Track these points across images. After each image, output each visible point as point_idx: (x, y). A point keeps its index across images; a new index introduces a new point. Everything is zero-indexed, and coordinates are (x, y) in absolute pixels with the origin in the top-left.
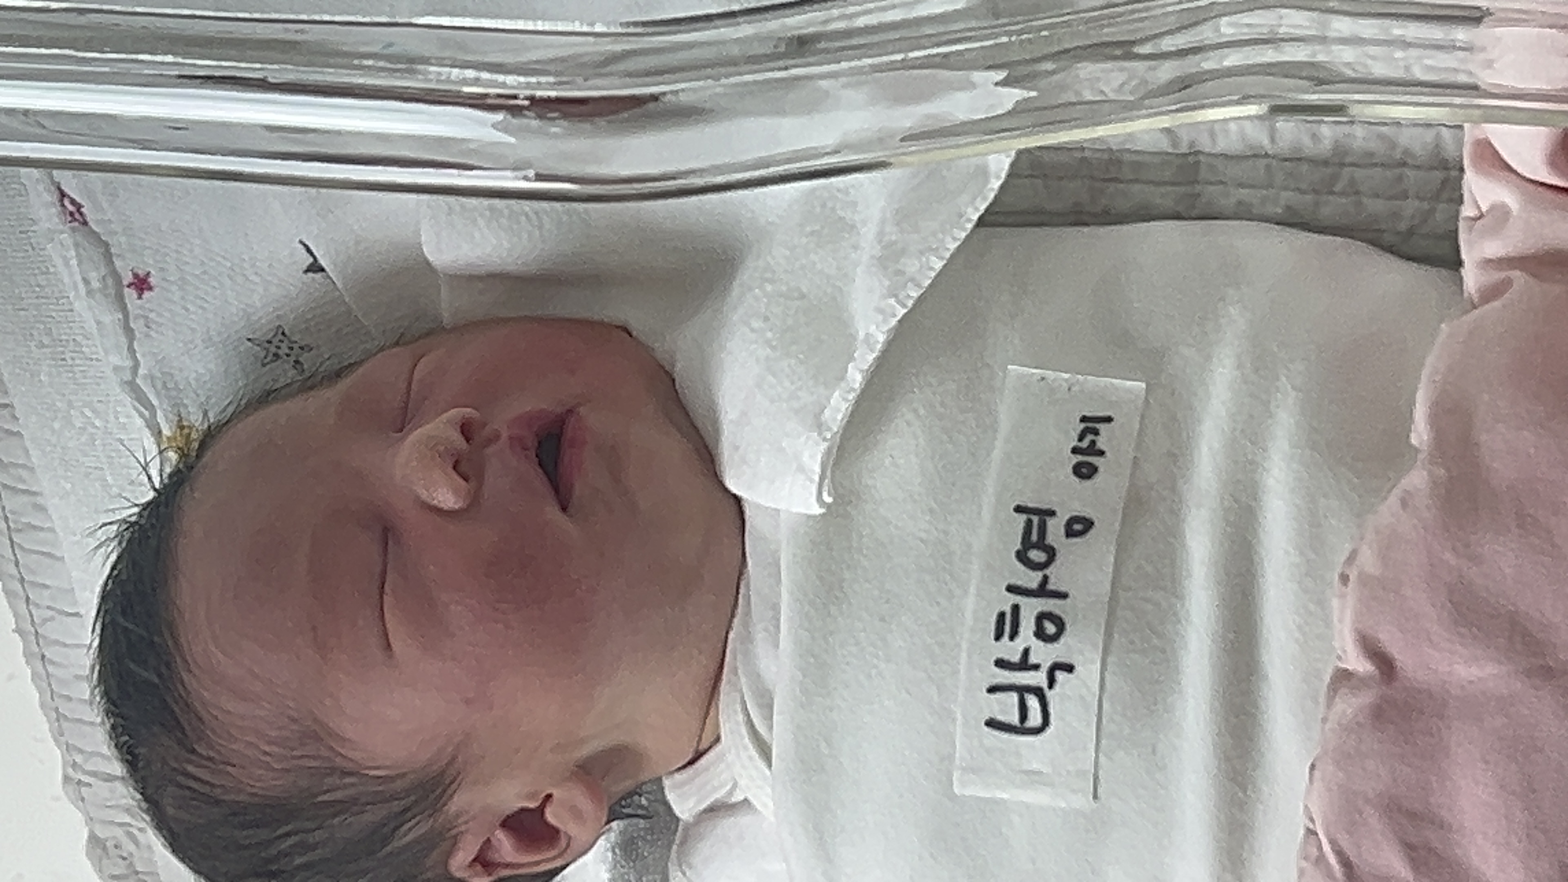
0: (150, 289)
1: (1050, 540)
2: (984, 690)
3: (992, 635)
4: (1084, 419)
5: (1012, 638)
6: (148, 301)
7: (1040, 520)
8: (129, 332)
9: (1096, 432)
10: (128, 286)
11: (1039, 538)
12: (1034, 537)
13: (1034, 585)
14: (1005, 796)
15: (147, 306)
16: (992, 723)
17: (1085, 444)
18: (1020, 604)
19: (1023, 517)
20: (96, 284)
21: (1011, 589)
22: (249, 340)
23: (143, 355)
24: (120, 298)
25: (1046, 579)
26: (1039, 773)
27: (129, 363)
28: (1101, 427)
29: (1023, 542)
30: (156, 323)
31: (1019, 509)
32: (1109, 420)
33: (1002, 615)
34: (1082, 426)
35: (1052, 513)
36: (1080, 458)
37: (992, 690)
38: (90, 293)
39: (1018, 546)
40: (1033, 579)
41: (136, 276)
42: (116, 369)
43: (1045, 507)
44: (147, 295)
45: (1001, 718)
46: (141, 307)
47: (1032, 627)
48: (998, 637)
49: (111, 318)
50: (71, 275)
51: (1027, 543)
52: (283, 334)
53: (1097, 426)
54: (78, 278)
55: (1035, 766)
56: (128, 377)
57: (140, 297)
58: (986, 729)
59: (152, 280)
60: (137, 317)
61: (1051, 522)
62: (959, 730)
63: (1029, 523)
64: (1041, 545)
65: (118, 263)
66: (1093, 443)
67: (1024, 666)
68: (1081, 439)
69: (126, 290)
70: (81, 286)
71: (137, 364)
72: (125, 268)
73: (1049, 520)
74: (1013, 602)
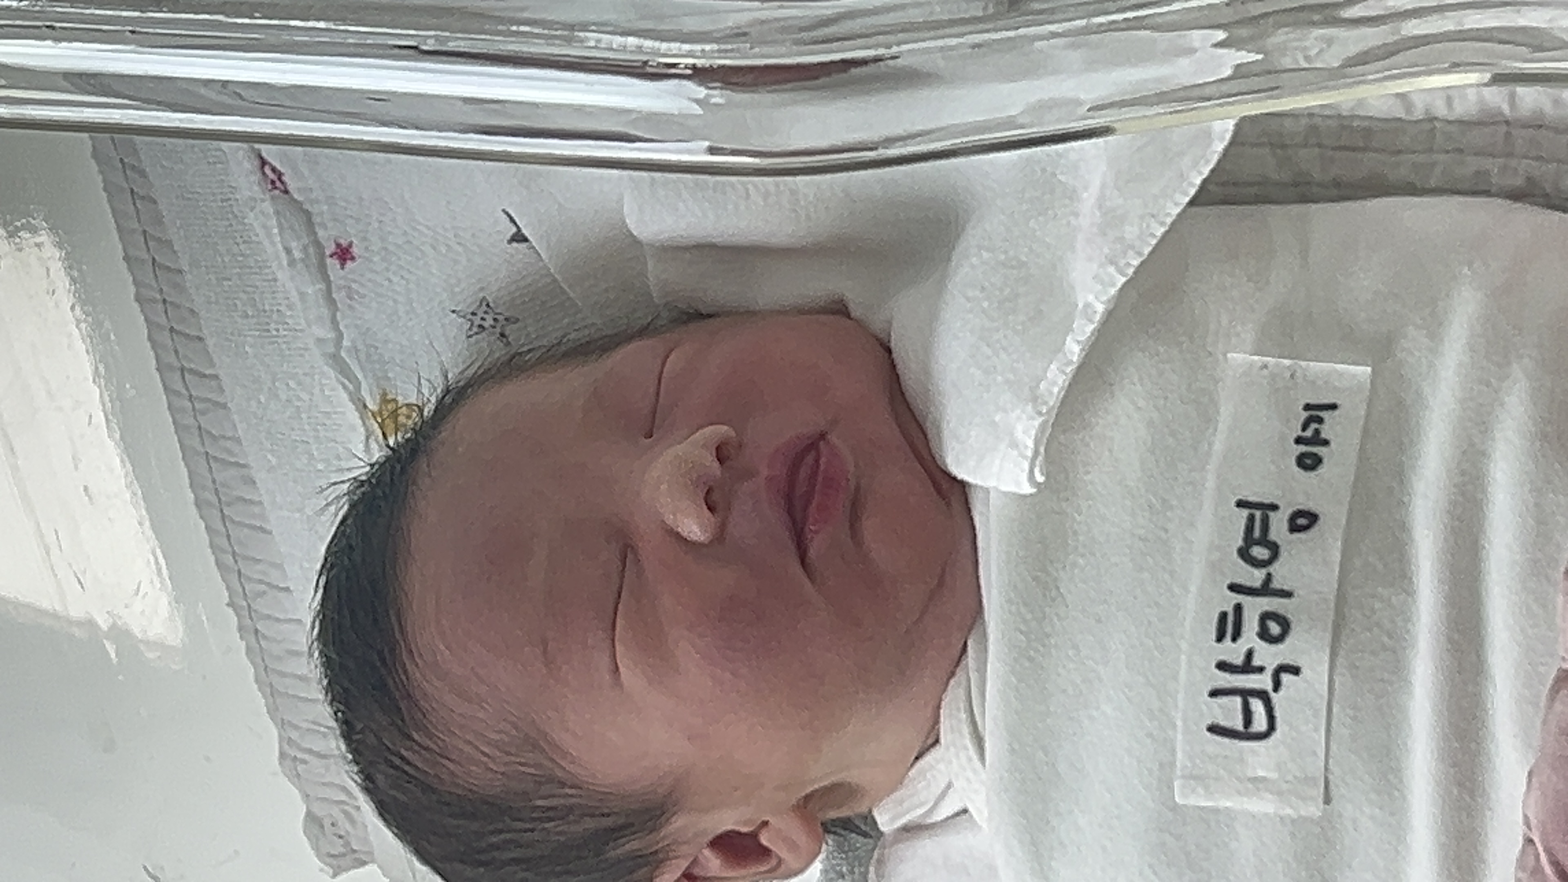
0: (353, 259)
1: (1273, 536)
2: (1206, 695)
3: (1214, 636)
4: (1308, 407)
5: (1234, 639)
6: (352, 271)
7: (1263, 514)
8: (332, 303)
9: (1320, 420)
10: (331, 256)
11: (1262, 534)
12: (1257, 533)
13: (1257, 584)
14: (1229, 805)
15: (350, 276)
16: (1214, 729)
17: (1309, 433)
18: (1243, 603)
19: (1245, 513)
20: (297, 254)
21: (1233, 588)
22: (453, 312)
23: (346, 326)
24: (322, 268)
25: (1269, 575)
26: (1264, 779)
27: (331, 335)
28: (1326, 415)
29: (1245, 539)
30: (358, 293)
31: (1241, 504)
32: (1334, 407)
33: (1223, 616)
34: (1306, 414)
35: (1274, 507)
36: (1304, 448)
37: (1214, 693)
38: (292, 263)
39: (1240, 543)
40: (1254, 578)
41: (338, 245)
42: (320, 341)
43: (1267, 501)
44: (349, 264)
45: (1223, 723)
46: (344, 278)
47: (1256, 627)
48: (1220, 638)
49: (314, 289)
50: (273, 243)
51: (1249, 540)
52: (488, 305)
53: (1323, 414)
54: (280, 247)
55: (1261, 773)
56: (332, 350)
57: (342, 268)
58: (1208, 735)
59: (355, 250)
60: (340, 288)
61: (1274, 516)
63: (1251, 519)
64: (1265, 541)
65: (321, 233)
66: (1317, 432)
67: (1246, 668)
68: (1305, 427)
69: (329, 261)
70: (283, 255)
71: (340, 336)
72: (327, 236)
73: (1272, 514)
74: (1234, 602)
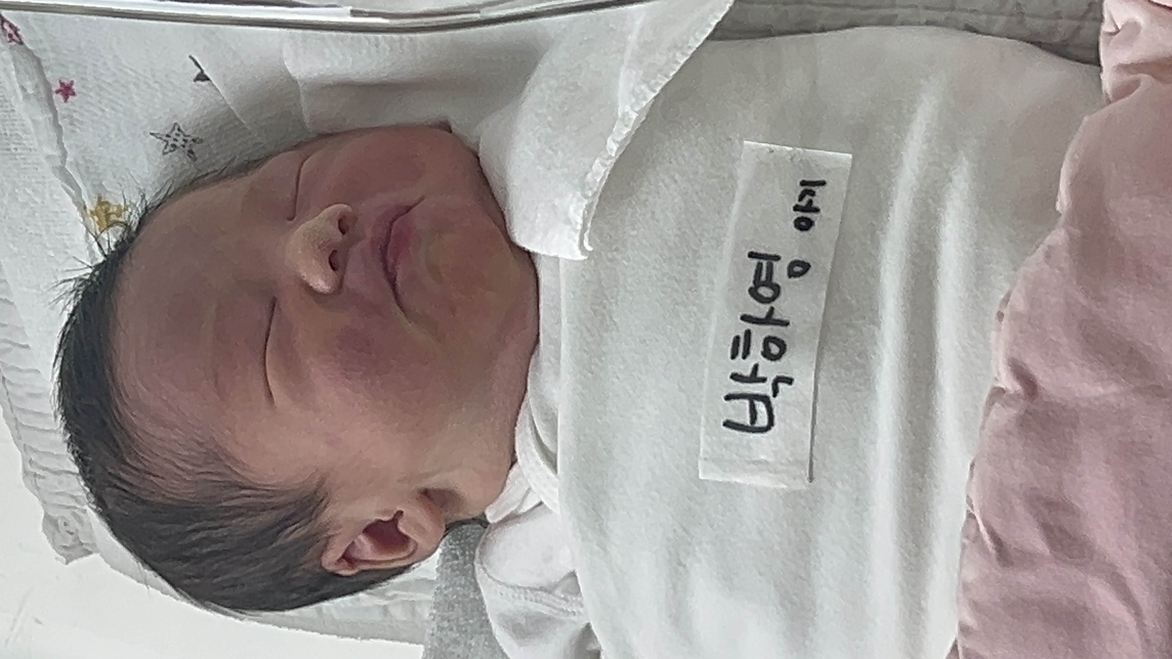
0: (74, 94)
1: (776, 279)
2: (722, 399)
3: (729, 354)
4: (803, 183)
5: (744, 357)
6: (73, 104)
7: (768, 263)
8: (58, 128)
9: (813, 194)
10: (57, 92)
11: (767, 277)
12: (763, 278)
13: (763, 316)
14: (738, 480)
15: (72, 108)
16: (728, 424)
17: (804, 203)
18: (752, 330)
19: (755, 261)
20: (30, 91)
21: (744, 318)
22: (152, 134)
23: (70, 147)
24: (50, 102)
25: (772, 309)
26: (766, 462)
27: (57, 153)
28: (817, 189)
29: (754, 282)
30: (78, 120)
31: (752, 255)
32: (823, 183)
33: (737, 338)
34: (802, 188)
35: (777, 258)
36: (800, 214)
37: (728, 398)
38: (27, 97)
39: (751, 284)
40: (760, 310)
41: (62, 84)
42: (48, 157)
43: (772, 253)
44: (71, 98)
45: (736, 420)
46: (67, 109)
47: (761, 349)
48: (733, 357)
49: (43, 117)
50: (11, 84)
51: (757, 282)
52: (179, 130)
53: (814, 188)
54: (17, 86)
55: (763, 457)
56: (58, 163)
57: (66, 101)
58: (724, 428)
59: (75, 88)
60: (64, 117)
61: (776, 264)
62: (703, 429)
63: (759, 266)
64: (769, 283)
65: (48, 75)
66: (810, 202)
67: (753, 378)
68: (801, 198)
69: (55, 96)
70: (19, 91)
71: (65, 155)
72: (54, 78)
73: (775, 264)
74: (746, 329)
